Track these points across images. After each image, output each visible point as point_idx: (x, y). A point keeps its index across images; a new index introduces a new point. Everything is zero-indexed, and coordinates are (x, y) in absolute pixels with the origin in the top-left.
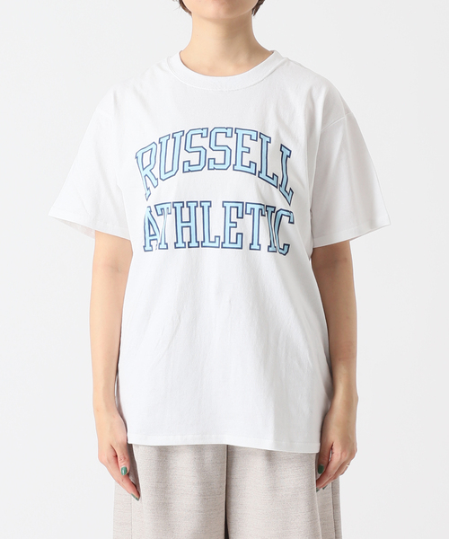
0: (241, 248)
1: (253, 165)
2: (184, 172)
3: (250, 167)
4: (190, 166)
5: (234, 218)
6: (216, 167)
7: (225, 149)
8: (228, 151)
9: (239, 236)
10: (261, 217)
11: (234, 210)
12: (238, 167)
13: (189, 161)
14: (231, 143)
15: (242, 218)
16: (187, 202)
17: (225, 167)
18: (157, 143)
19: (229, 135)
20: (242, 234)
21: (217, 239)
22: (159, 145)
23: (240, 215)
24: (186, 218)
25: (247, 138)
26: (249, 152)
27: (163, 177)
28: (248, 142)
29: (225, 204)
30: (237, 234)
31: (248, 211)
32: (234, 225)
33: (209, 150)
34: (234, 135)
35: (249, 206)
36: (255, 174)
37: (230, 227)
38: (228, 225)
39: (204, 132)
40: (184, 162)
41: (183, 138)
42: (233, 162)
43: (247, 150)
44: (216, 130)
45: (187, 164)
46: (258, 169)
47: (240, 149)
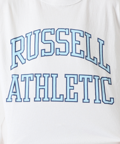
0: (77, 101)
1: (82, 52)
2: (42, 56)
3: (80, 54)
4: (45, 52)
5: (72, 84)
6: (61, 53)
7: (65, 42)
8: (67, 44)
9: (76, 95)
10: (89, 83)
11: (72, 80)
12: (74, 54)
13: (45, 50)
14: (69, 38)
15: (77, 84)
16: (43, 74)
17: (66, 54)
18: (25, 36)
19: (67, 33)
20: (77, 93)
21: (62, 96)
22: (26, 39)
23: (76, 82)
24: (42, 83)
25: (78, 35)
26: (79, 44)
27: (29, 58)
28: (78, 38)
29: (66, 76)
30: (74, 93)
31: (81, 80)
32: (72, 88)
33: (56, 43)
34: (70, 34)
35: (81, 77)
36: (84, 58)
37: (70, 89)
38: (69, 88)
39: (52, 31)
40: (42, 50)
41: (40, 34)
42: (71, 51)
43: (78, 43)
44: (59, 30)
45: (43, 51)
46: (85, 55)
47: (74, 42)
